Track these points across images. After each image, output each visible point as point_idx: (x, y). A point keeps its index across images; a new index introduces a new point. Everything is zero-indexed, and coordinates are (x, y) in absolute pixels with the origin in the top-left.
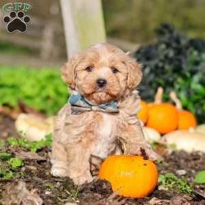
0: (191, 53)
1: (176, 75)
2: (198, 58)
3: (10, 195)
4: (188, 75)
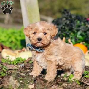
0: (77, 22)
1: (70, 32)
2: (80, 24)
3: (7, 82)
4: (76, 31)
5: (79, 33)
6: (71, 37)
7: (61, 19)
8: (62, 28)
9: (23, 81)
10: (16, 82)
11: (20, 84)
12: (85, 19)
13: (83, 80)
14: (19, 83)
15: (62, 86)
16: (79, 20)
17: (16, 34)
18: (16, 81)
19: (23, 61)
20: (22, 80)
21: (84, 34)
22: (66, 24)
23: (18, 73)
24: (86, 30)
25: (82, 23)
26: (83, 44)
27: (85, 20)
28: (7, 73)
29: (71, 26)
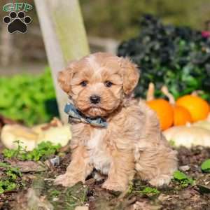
0: (178, 43)
1: (164, 69)
2: (187, 48)
3: (20, 203)
4: (178, 67)
5: (186, 70)
6: (167, 81)
7: (140, 40)
8: (143, 61)
9: (60, 199)
10: (43, 202)
11: (54, 205)
12: (199, 33)
13: (207, 183)
14: (52, 203)
15: (157, 201)
16: (183, 38)
17: (32, 88)
18: (42, 200)
19: (55, 149)
20: (57, 195)
21: (198, 71)
22: (152, 49)
23: (46, 179)
24: (202, 61)
25: (193, 45)
26: (199, 95)
27: (200, 37)
28: (20, 183)
29: (164, 55)
